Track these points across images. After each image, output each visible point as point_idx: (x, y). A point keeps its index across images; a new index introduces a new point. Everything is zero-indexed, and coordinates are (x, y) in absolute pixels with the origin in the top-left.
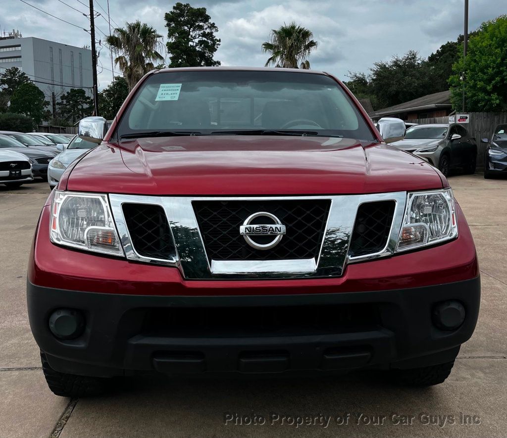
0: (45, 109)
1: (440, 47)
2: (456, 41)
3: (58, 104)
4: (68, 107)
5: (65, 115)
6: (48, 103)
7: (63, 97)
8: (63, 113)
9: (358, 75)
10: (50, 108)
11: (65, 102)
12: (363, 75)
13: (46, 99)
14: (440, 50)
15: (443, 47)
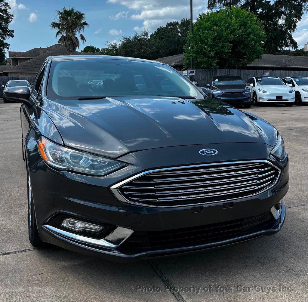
1: (157, 29)
2: (165, 26)
9: (112, 44)
12: (115, 44)
14: (156, 31)
15: (158, 29)
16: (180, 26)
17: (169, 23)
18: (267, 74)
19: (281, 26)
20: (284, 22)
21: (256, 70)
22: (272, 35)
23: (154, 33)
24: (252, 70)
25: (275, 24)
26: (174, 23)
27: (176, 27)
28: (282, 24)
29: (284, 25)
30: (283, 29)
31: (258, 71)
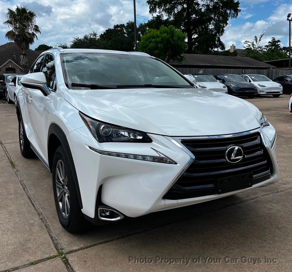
2: (113, 28)
14: (105, 32)
15: (107, 31)
16: (126, 28)
17: (116, 25)
18: (201, 72)
19: (211, 30)
20: (213, 27)
21: (192, 69)
22: (205, 37)
23: (103, 34)
24: (189, 68)
25: (207, 28)
26: (120, 25)
27: (122, 29)
28: (212, 28)
29: (214, 29)
30: (213, 33)
31: (194, 69)
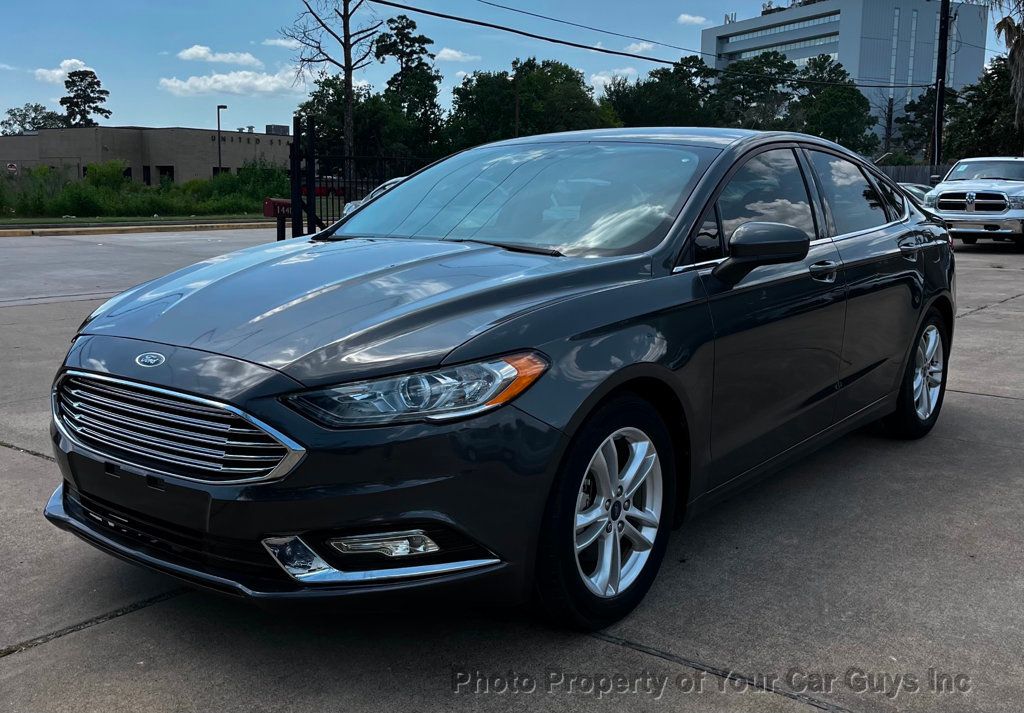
0: (868, 132)
3: (898, 120)
4: (918, 125)
5: (911, 142)
6: (874, 121)
7: (911, 107)
8: (904, 140)
10: (878, 130)
11: (912, 115)
13: (873, 113)
